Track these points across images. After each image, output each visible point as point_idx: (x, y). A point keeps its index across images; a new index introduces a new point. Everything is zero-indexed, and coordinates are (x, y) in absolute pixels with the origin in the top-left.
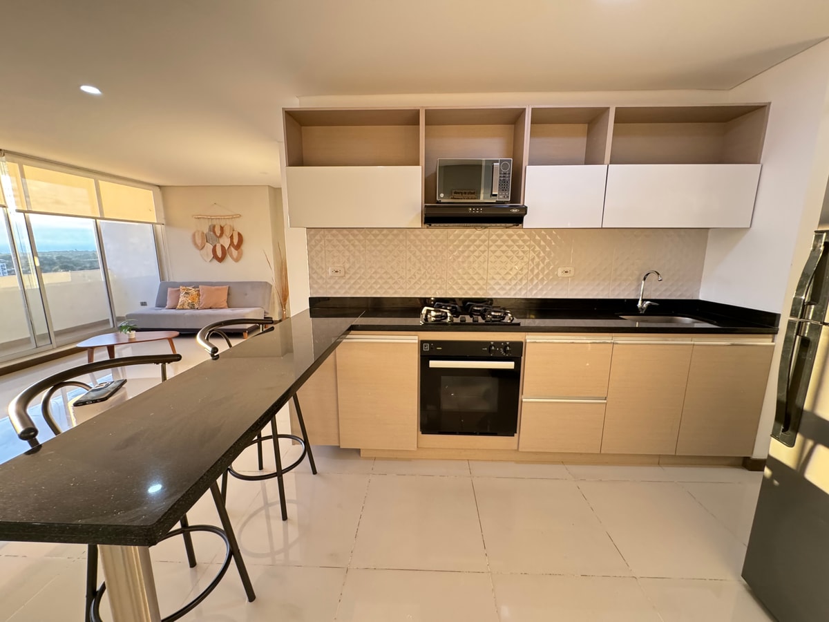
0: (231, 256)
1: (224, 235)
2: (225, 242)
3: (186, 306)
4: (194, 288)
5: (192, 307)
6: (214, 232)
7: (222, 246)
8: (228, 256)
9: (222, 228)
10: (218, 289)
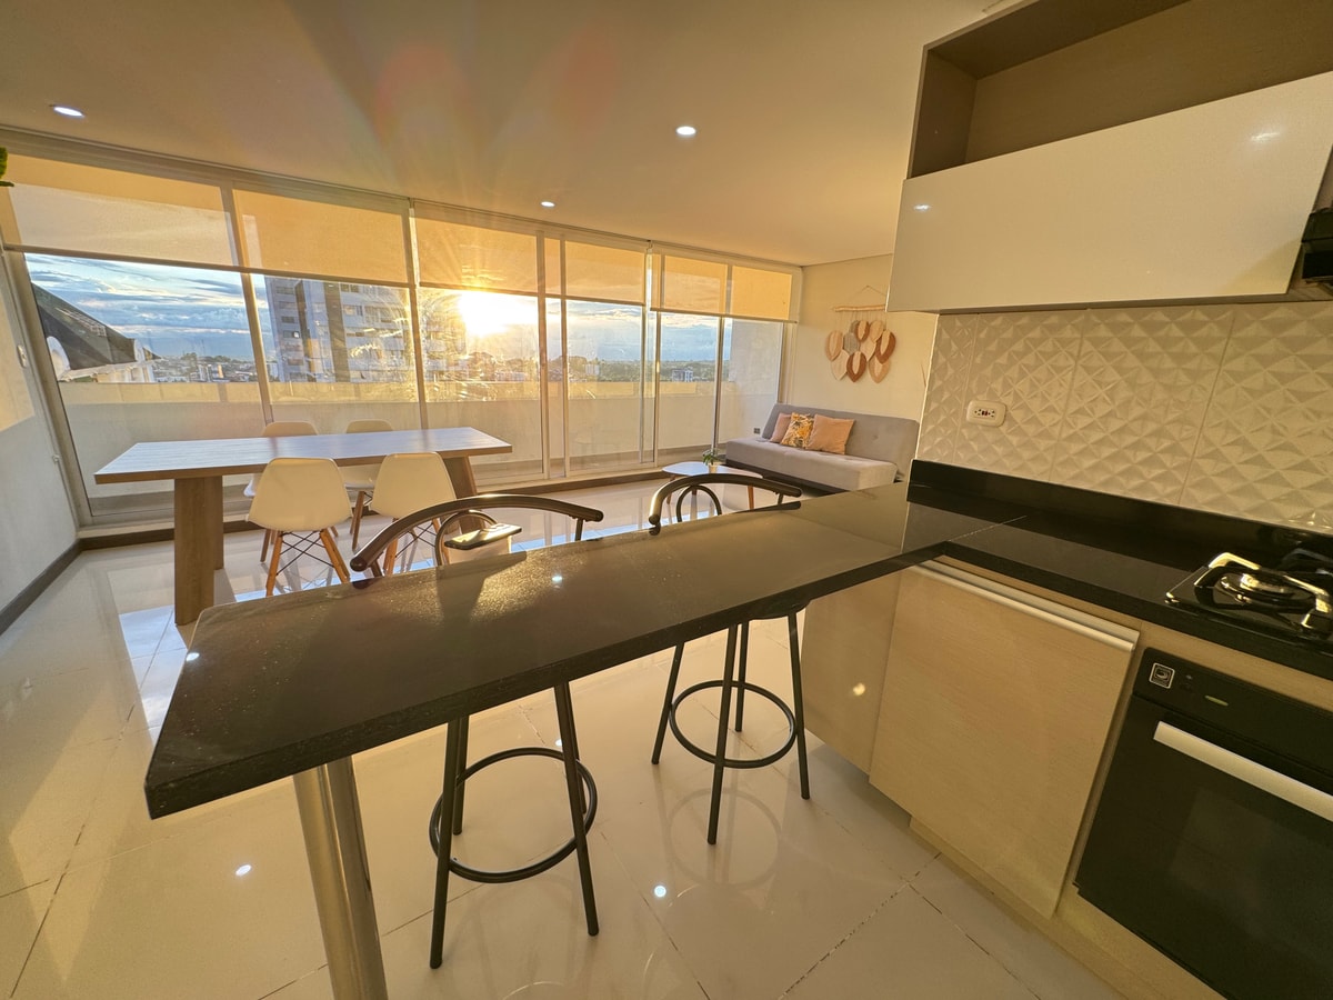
0: (872, 372)
1: (869, 339)
2: (868, 349)
3: (792, 443)
4: (808, 417)
5: (799, 446)
6: (856, 333)
7: (863, 356)
8: (868, 372)
9: (868, 326)
10: (837, 424)
